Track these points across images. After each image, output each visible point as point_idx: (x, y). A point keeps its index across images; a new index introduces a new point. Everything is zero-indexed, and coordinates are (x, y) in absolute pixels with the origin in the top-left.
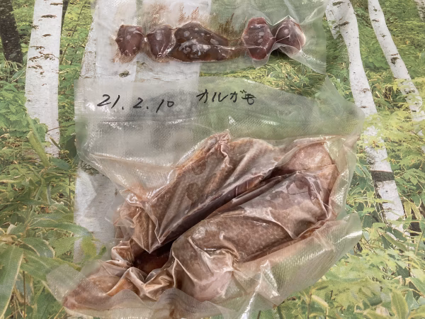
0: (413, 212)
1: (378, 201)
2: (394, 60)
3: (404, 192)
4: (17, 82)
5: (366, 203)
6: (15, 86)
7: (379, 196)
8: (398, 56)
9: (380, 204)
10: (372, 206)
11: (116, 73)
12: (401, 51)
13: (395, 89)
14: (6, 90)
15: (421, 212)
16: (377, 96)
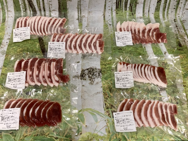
0: (171, 99)
1: (160, 96)
2: (165, 53)
3: (169, 94)
5: (156, 97)
7: (161, 95)
8: (167, 52)
9: (161, 97)
10: (158, 98)
11: (76, 62)
12: (168, 50)
13: (166, 62)
15: (174, 99)
16: (160, 65)
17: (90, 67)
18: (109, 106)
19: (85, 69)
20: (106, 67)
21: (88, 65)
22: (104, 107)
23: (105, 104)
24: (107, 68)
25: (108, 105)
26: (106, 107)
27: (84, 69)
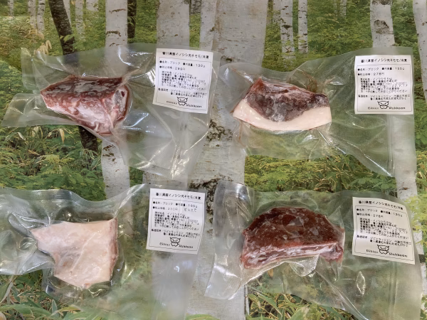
4: (95, 169)
6: (95, 173)
14: (89, 177)
16: (419, 176)
17: (214, 178)
18: (260, 308)
19: (199, 182)
20: (261, 180)
21: (209, 170)
22: (245, 312)
23: (251, 302)
24: (265, 182)
25: (259, 304)
26: (251, 311)
27: (195, 182)
